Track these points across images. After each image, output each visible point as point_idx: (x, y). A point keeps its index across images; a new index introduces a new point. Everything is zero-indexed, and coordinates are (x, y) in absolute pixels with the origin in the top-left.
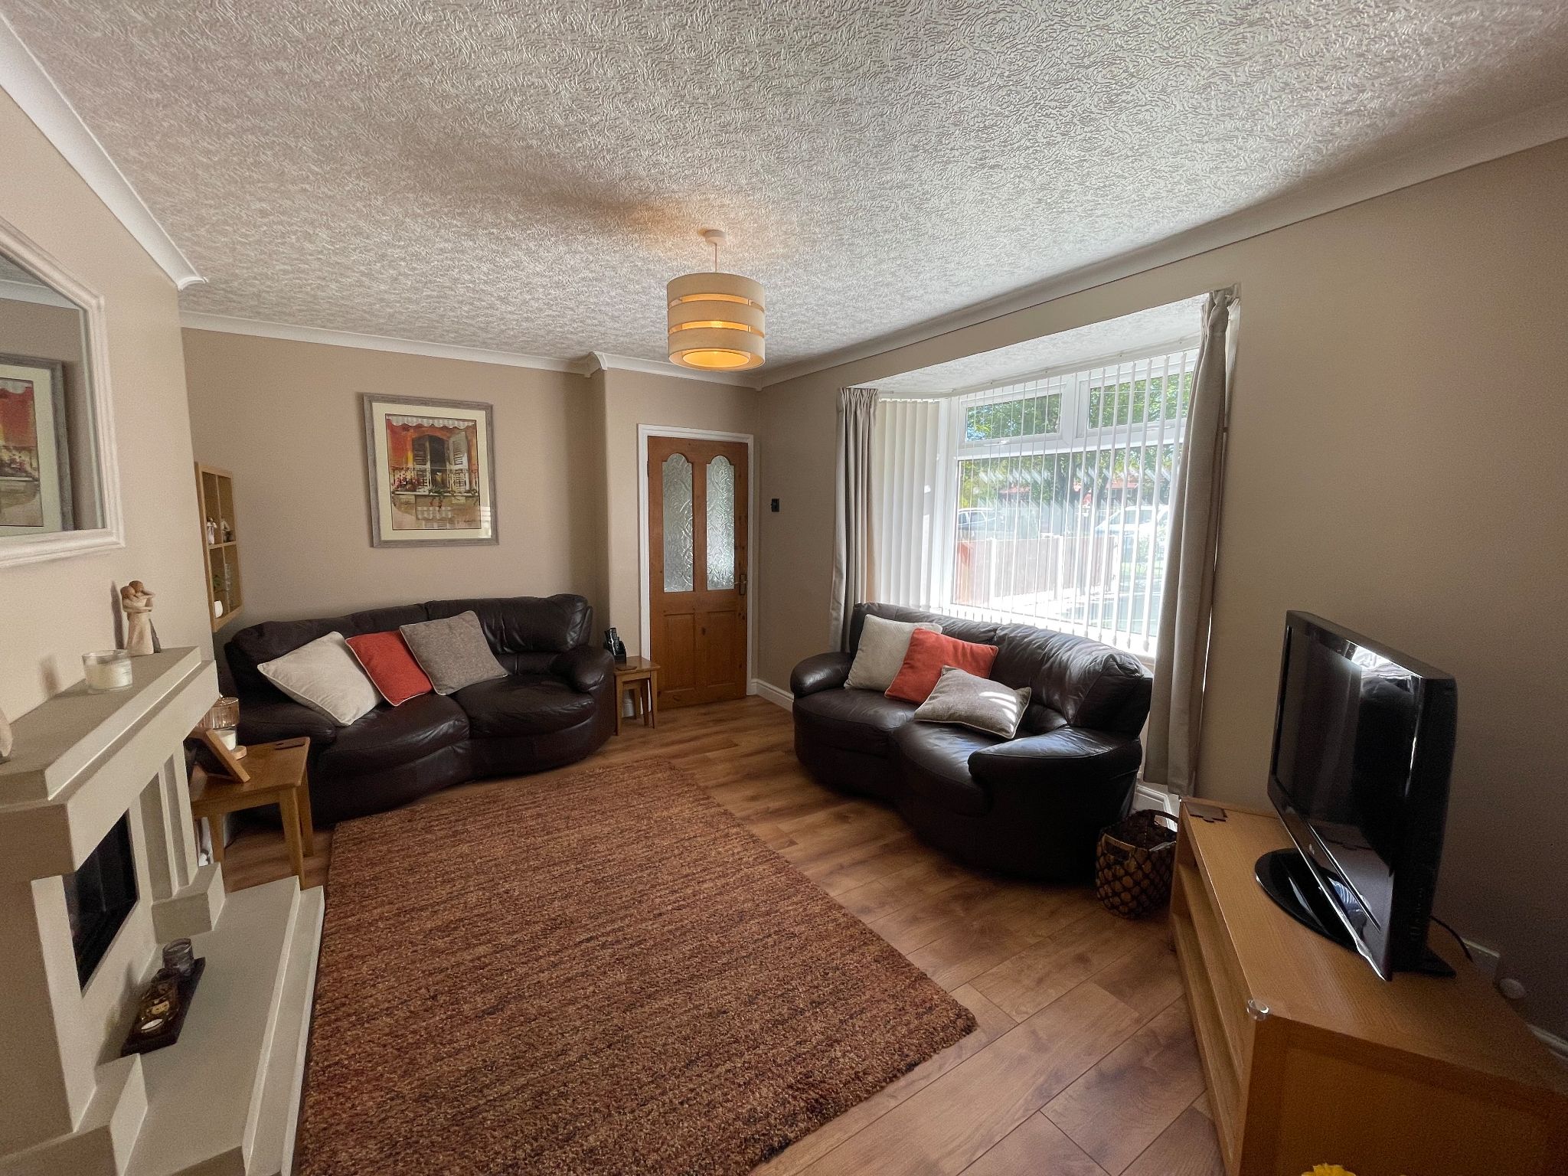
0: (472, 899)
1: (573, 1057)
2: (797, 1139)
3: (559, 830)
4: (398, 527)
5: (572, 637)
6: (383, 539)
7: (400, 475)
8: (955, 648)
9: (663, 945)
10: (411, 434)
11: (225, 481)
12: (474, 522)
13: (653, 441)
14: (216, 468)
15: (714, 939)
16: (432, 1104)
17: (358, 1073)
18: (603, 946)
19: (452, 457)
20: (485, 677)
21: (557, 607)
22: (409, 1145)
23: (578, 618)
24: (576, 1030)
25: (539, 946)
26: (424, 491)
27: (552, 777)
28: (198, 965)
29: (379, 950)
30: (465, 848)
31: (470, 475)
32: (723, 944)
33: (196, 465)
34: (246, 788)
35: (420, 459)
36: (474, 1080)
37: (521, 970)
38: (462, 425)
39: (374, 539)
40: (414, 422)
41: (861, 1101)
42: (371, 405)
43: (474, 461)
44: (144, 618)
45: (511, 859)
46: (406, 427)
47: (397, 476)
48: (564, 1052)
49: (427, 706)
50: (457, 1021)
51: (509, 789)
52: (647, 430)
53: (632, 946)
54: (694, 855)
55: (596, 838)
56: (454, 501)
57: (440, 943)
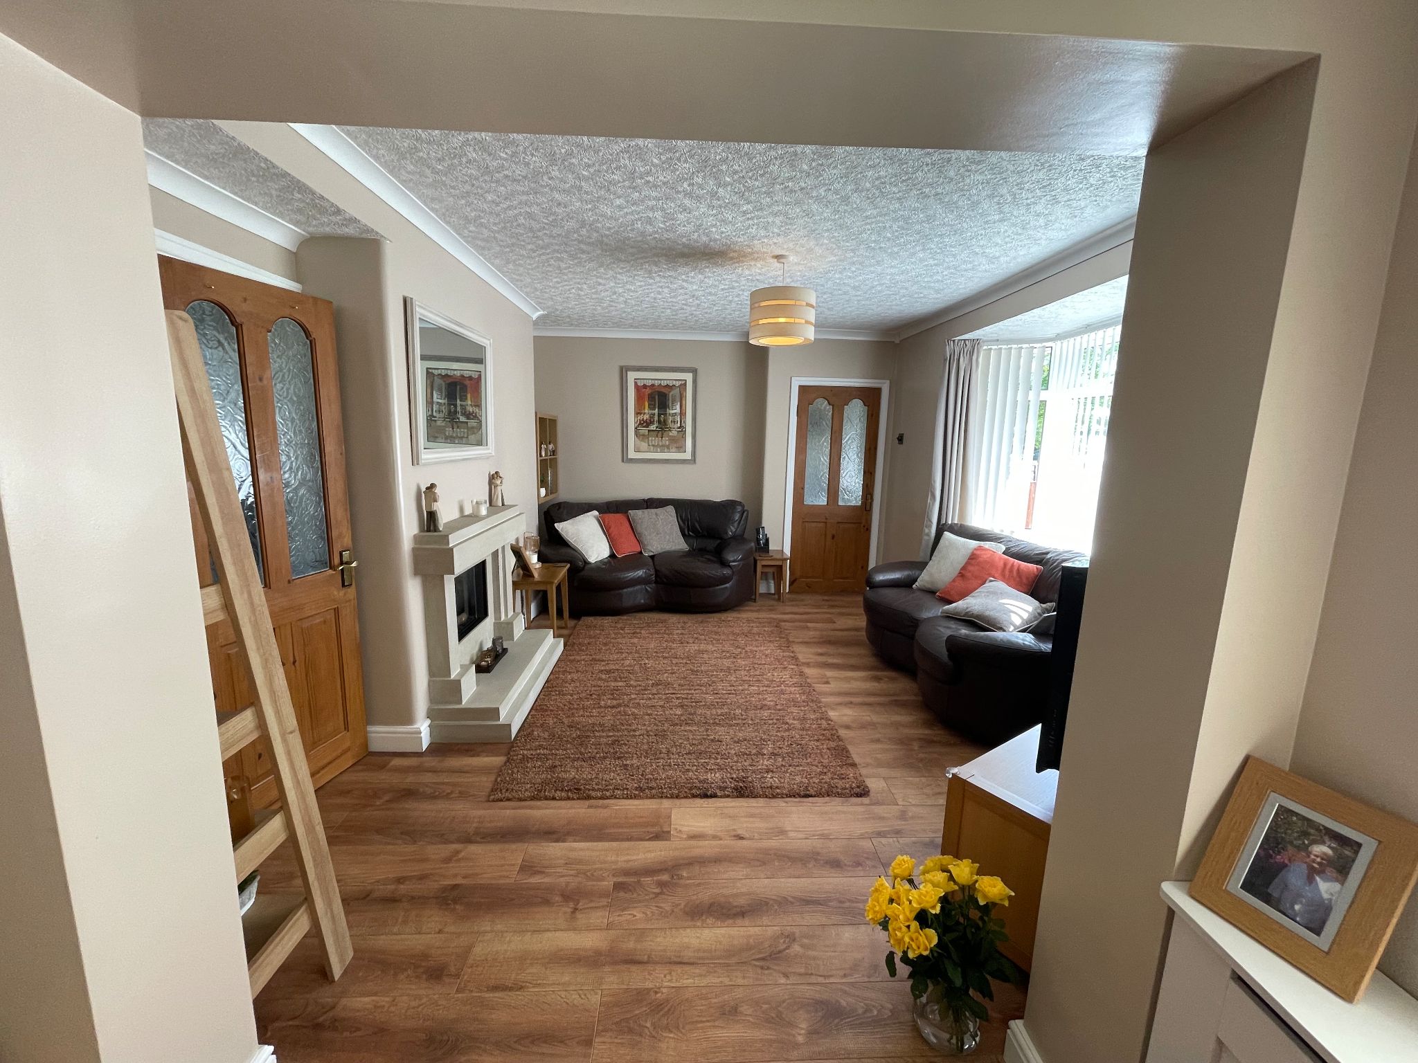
0: (627, 662)
1: (637, 733)
2: (721, 797)
3: (688, 643)
4: (637, 450)
5: (731, 530)
6: (629, 457)
7: (640, 417)
8: (1005, 565)
9: (709, 706)
10: (648, 391)
11: (553, 422)
12: (681, 448)
13: (803, 390)
14: (548, 413)
15: (738, 712)
16: (574, 729)
17: (551, 711)
18: (677, 698)
19: (670, 405)
20: (673, 548)
21: (726, 507)
22: (559, 738)
23: (737, 517)
24: (645, 725)
25: (647, 690)
26: (653, 427)
27: (700, 617)
28: (505, 651)
29: (578, 671)
30: (636, 640)
31: (681, 417)
32: (742, 715)
33: (536, 413)
34: (536, 580)
35: (652, 407)
36: (593, 727)
37: (633, 696)
38: (678, 384)
39: (625, 459)
40: (649, 383)
41: (766, 797)
42: (627, 373)
43: (684, 408)
44: (499, 488)
45: (655, 650)
46: (645, 386)
47: (639, 418)
48: (634, 731)
49: (636, 559)
50: (596, 706)
51: (673, 619)
52: (797, 382)
53: (692, 702)
54: (758, 673)
55: (706, 651)
56: (671, 434)
57: (604, 676)
